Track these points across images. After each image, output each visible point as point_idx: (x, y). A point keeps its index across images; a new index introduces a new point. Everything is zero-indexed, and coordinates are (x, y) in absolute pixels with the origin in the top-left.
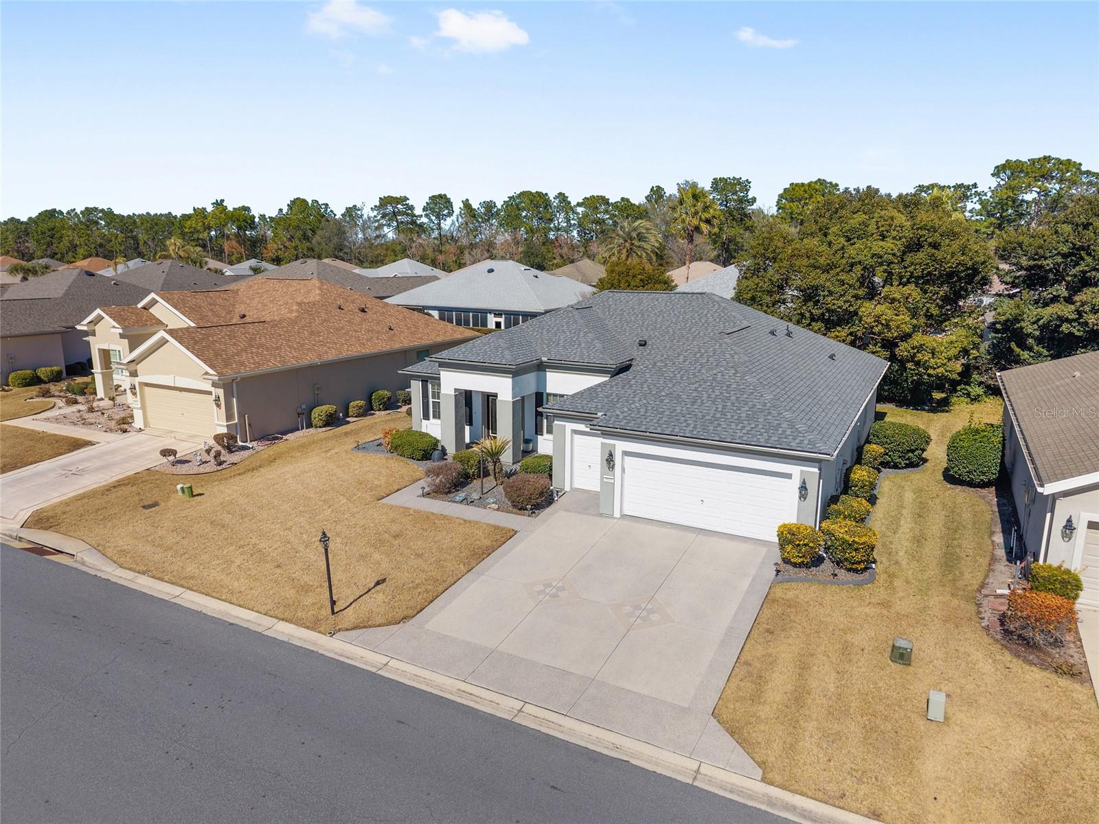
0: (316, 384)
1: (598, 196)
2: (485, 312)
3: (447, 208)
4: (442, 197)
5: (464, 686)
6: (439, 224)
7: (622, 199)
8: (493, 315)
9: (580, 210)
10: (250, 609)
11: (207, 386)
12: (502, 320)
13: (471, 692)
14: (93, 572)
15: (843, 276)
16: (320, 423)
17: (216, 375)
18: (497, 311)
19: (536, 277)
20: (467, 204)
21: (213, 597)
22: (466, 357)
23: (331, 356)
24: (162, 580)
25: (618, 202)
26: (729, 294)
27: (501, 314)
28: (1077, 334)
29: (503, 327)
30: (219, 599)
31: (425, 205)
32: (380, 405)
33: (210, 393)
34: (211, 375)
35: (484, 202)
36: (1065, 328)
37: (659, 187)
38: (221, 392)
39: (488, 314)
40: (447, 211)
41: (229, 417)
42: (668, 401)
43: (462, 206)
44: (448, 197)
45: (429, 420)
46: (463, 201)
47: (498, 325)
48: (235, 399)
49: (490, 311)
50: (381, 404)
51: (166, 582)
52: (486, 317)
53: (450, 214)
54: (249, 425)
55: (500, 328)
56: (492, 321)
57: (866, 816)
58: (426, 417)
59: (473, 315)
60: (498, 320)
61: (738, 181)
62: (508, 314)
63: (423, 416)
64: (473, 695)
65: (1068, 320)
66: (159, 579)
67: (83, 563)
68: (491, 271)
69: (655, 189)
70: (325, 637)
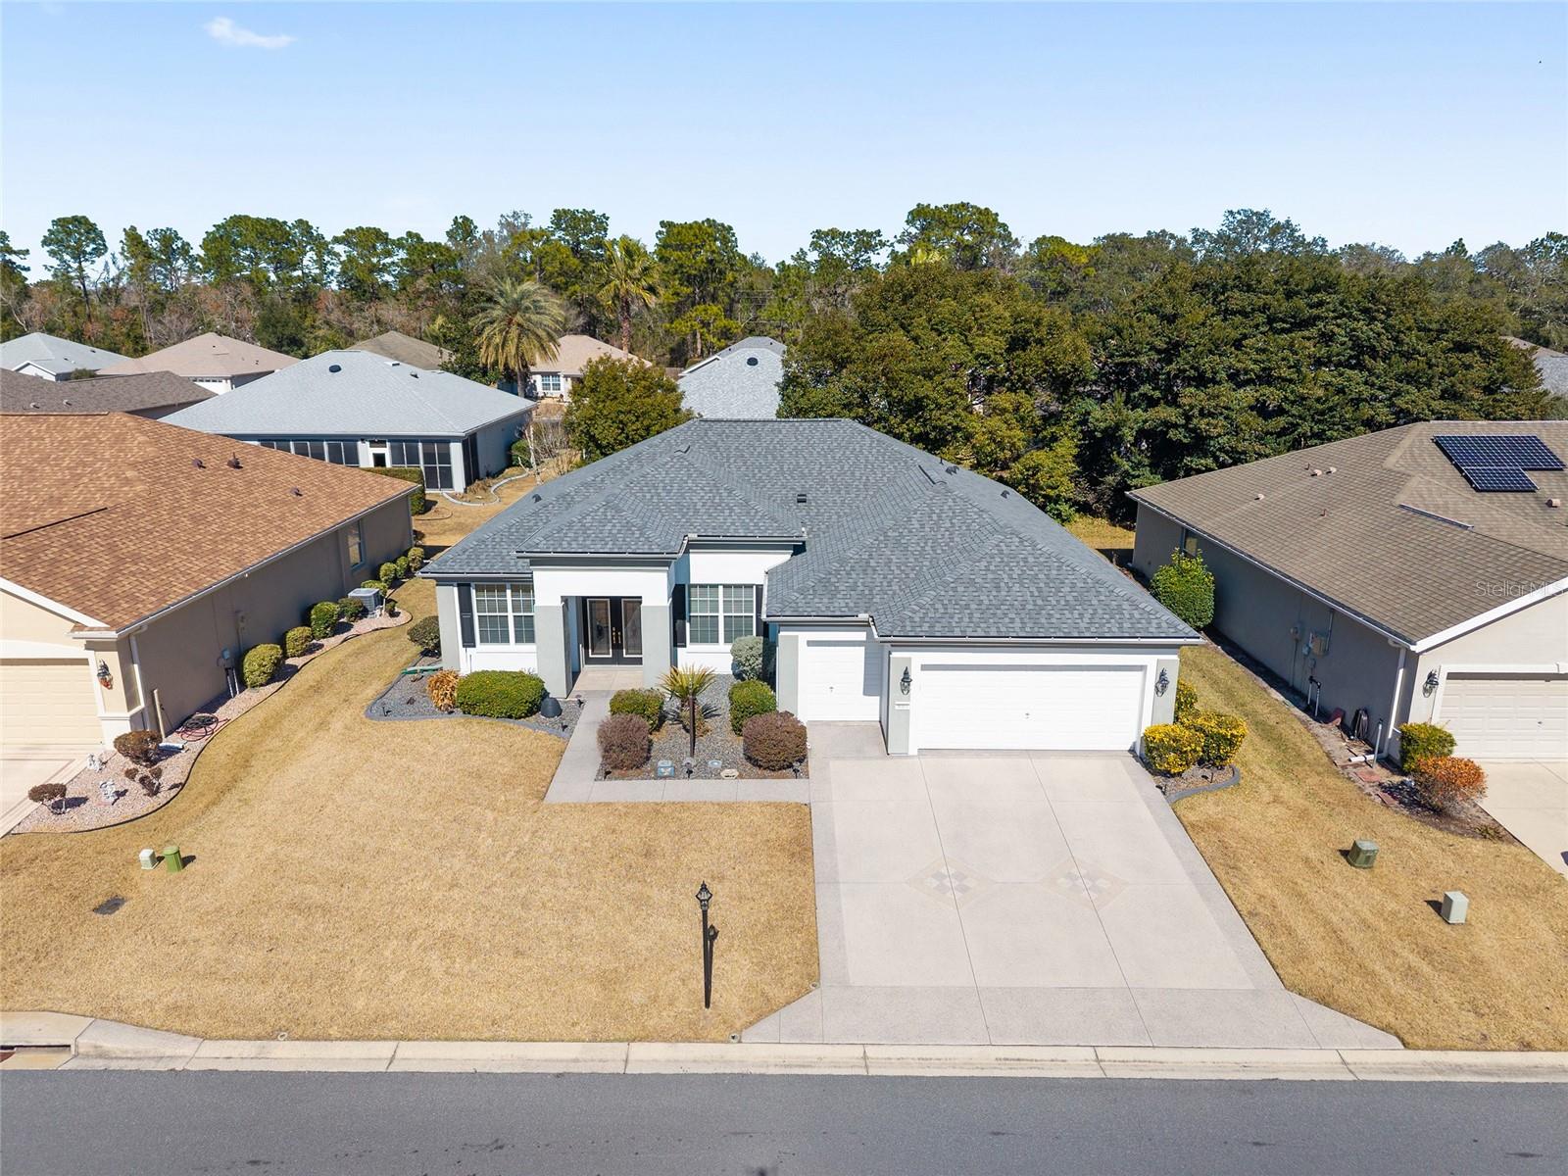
0: (237, 612)
1: (368, 229)
2: (352, 440)
3: (93, 241)
4: (80, 223)
5: (1002, 1052)
6: (81, 269)
7: (409, 234)
8: (368, 443)
9: (340, 249)
10: (555, 1041)
11: (78, 651)
12: (386, 451)
13: (1017, 1057)
14: (162, 1067)
15: (949, 383)
16: (263, 679)
17: (107, 629)
18: (376, 436)
19: (416, 376)
20: (133, 237)
21: (462, 1040)
22: (585, 546)
23: (253, 559)
24: (328, 1038)
25: (402, 238)
26: (768, 403)
27: (385, 442)
28: (1185, 441)
29: (389, 464)
30: (479, 1040)
31: (47, 234)
32: (326, 628)
33: (84, 662)
34: (92, 629)
35: (156, 230)
36: (1172, 434)
37: (465, 218)
38: (112, 659)
39: (359, 443)
40: (92, 246)
41: (131, 701)
42: (963, 589)
43: (123, 237)
44: (92, 221)
45: (474, 646)
46: (125, 230)
47: (379, 460)
48: (136, 667)
49: (363, 438)
50: (328, 627)
51: (337, 1039)
52: (356, 449)
53: (100, 250)
54: (161, 705)
55: (383, 465)
56: (366, 454)
57: (1520, 1050)
58: (469, 641)
59: (329, 446)
60: (379, 450)
61: (589, 216)
62: (396, 441)
63: (464, 642)
64: (1023, 1060)
65: (1175, 426)
66: (316, 1038)
67: (103, 1055)
68: (335, 369)
69: (460, 221)
70: (729, 1046)
